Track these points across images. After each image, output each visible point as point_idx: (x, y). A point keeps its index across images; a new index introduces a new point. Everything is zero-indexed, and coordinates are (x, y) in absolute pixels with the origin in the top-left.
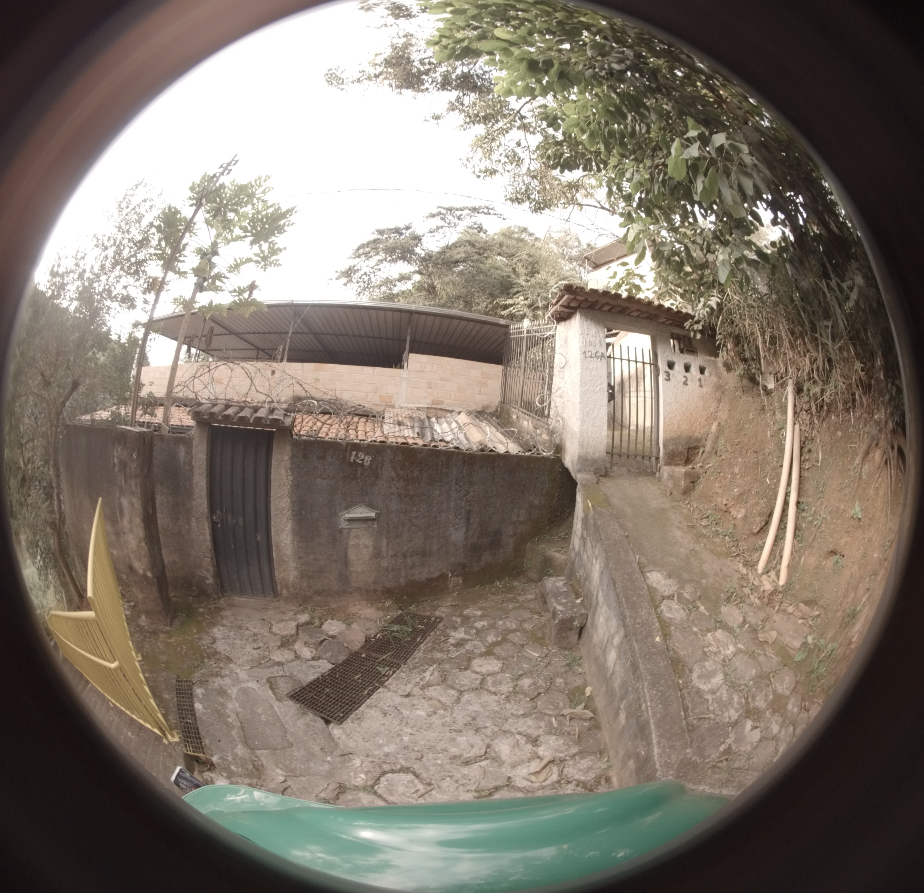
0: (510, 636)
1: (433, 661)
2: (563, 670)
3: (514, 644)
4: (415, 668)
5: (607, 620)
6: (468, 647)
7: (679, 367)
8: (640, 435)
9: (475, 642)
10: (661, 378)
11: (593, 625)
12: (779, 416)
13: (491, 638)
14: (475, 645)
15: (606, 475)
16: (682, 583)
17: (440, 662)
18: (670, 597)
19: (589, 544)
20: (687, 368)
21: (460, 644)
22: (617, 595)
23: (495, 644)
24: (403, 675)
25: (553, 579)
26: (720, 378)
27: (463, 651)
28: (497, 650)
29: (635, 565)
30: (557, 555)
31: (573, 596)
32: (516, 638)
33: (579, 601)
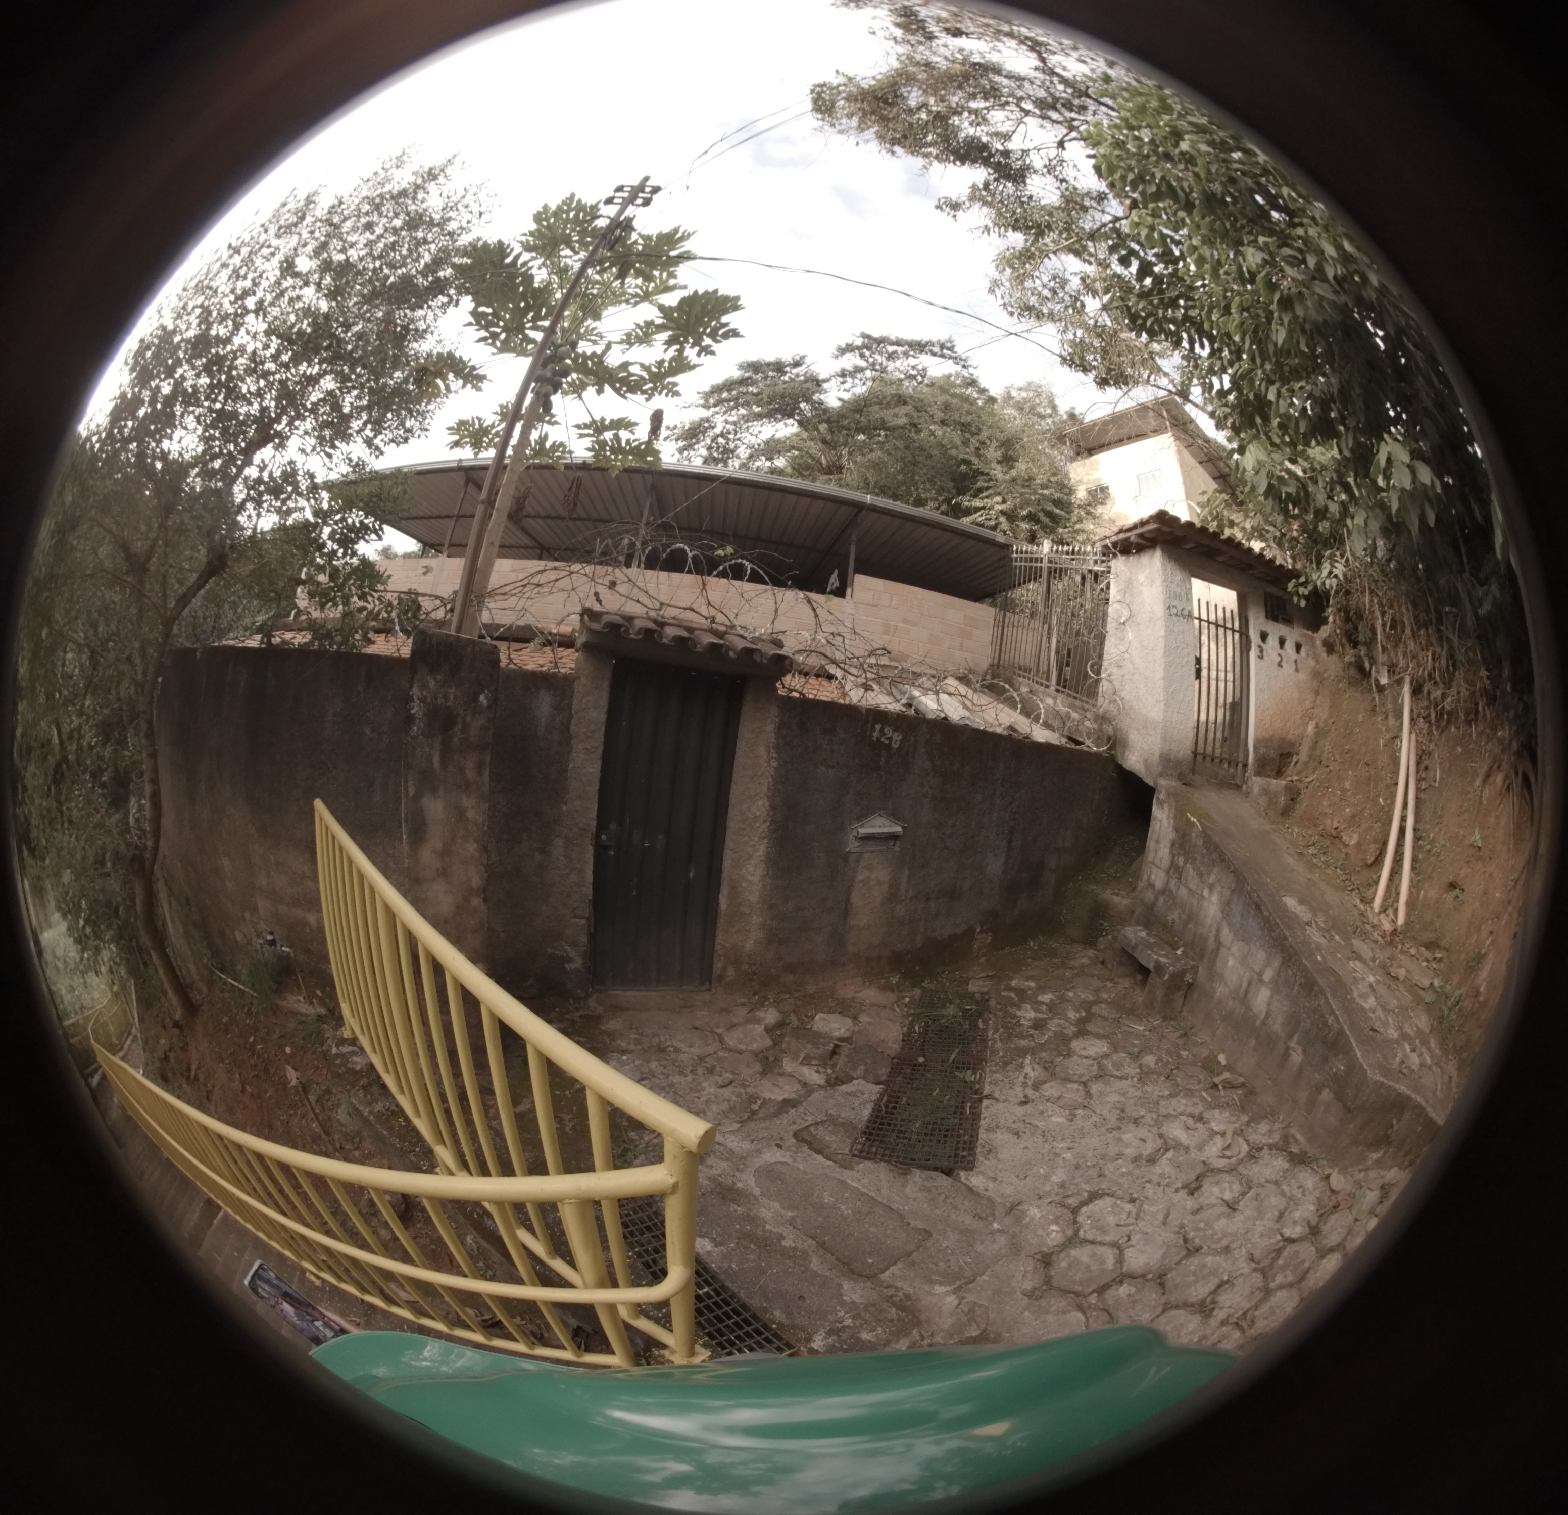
0: (1095, 1009)
1: (1023, 1052)
3: (1106, 1019)
4: (1006, 1064)
6: (1053, 1026)
7: (1273, 641)
9: (1056, 1021)
10: (1253, 654)
12: (1392, 721)
13: (1072, 1014)
14: (1059, 1025)
15: (1189, 783)
17: (1033, 1052)
20: (1282, 643)
21: (1038, 1025)
23: (1080, 1022)
24: (998, 1076)
26: (1317, 661)
27: (1050, 1033)
28: (1090, 1027)
31: (1171, 947)
32: (1102, 1009)
33: (1179, 952)
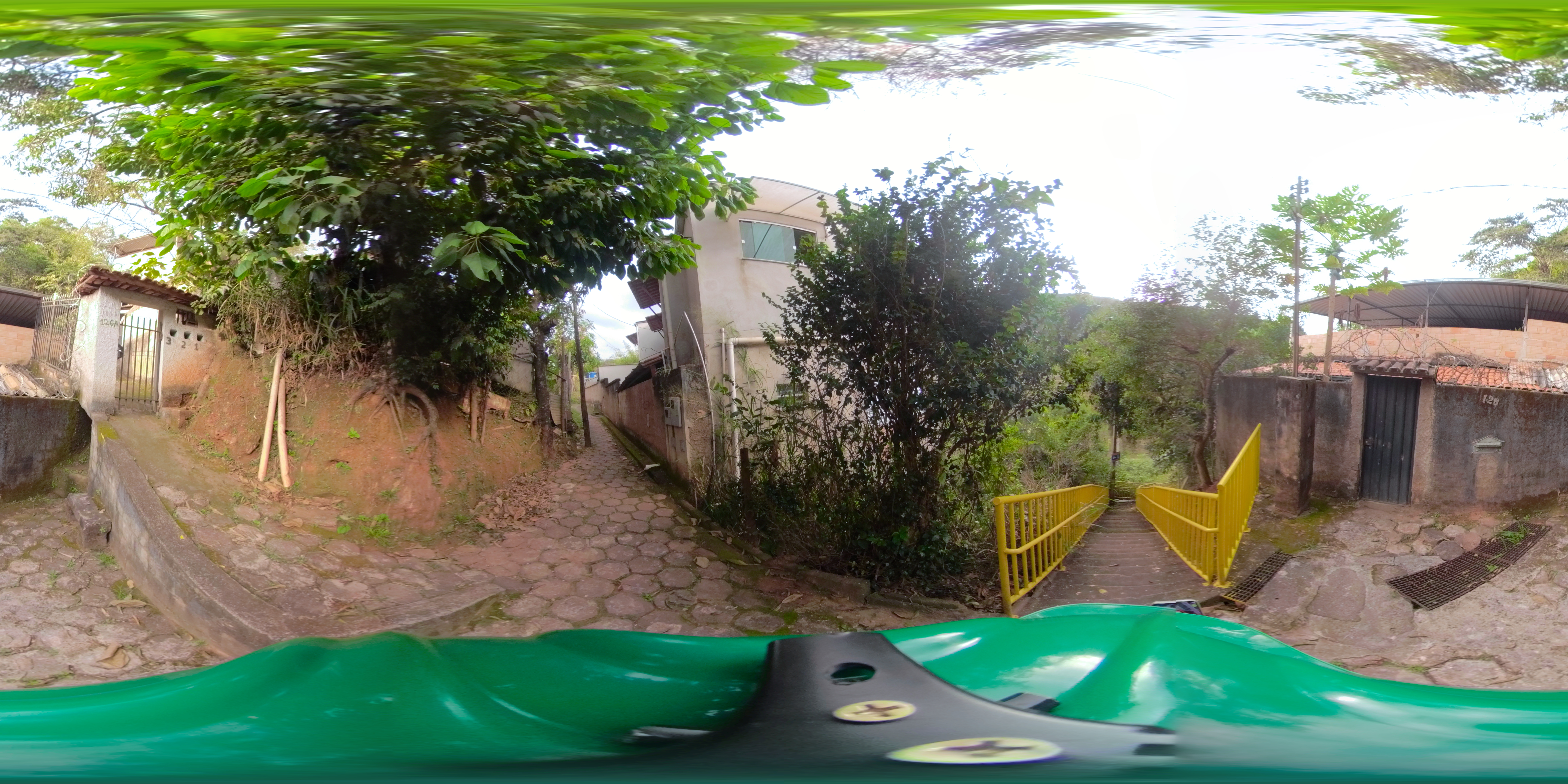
0: (45, 542)
2: (99, 568)
3: (50, 549)
5: (130, 526)
7: (179, 335)
8: (143, 384)
10: (163, 342)
11: (118, 530)
12: (266, 373)
15: (115, 414)
16: (191, 494)
18: (183, 505)
19: (104, 467)
20: (186, 336)
22: (135, 506)
25: (77, 495)
26: (215, 343)
29: (146, 482)
30: (79, 476)
31: (96, 508)
33: (101, 512)
